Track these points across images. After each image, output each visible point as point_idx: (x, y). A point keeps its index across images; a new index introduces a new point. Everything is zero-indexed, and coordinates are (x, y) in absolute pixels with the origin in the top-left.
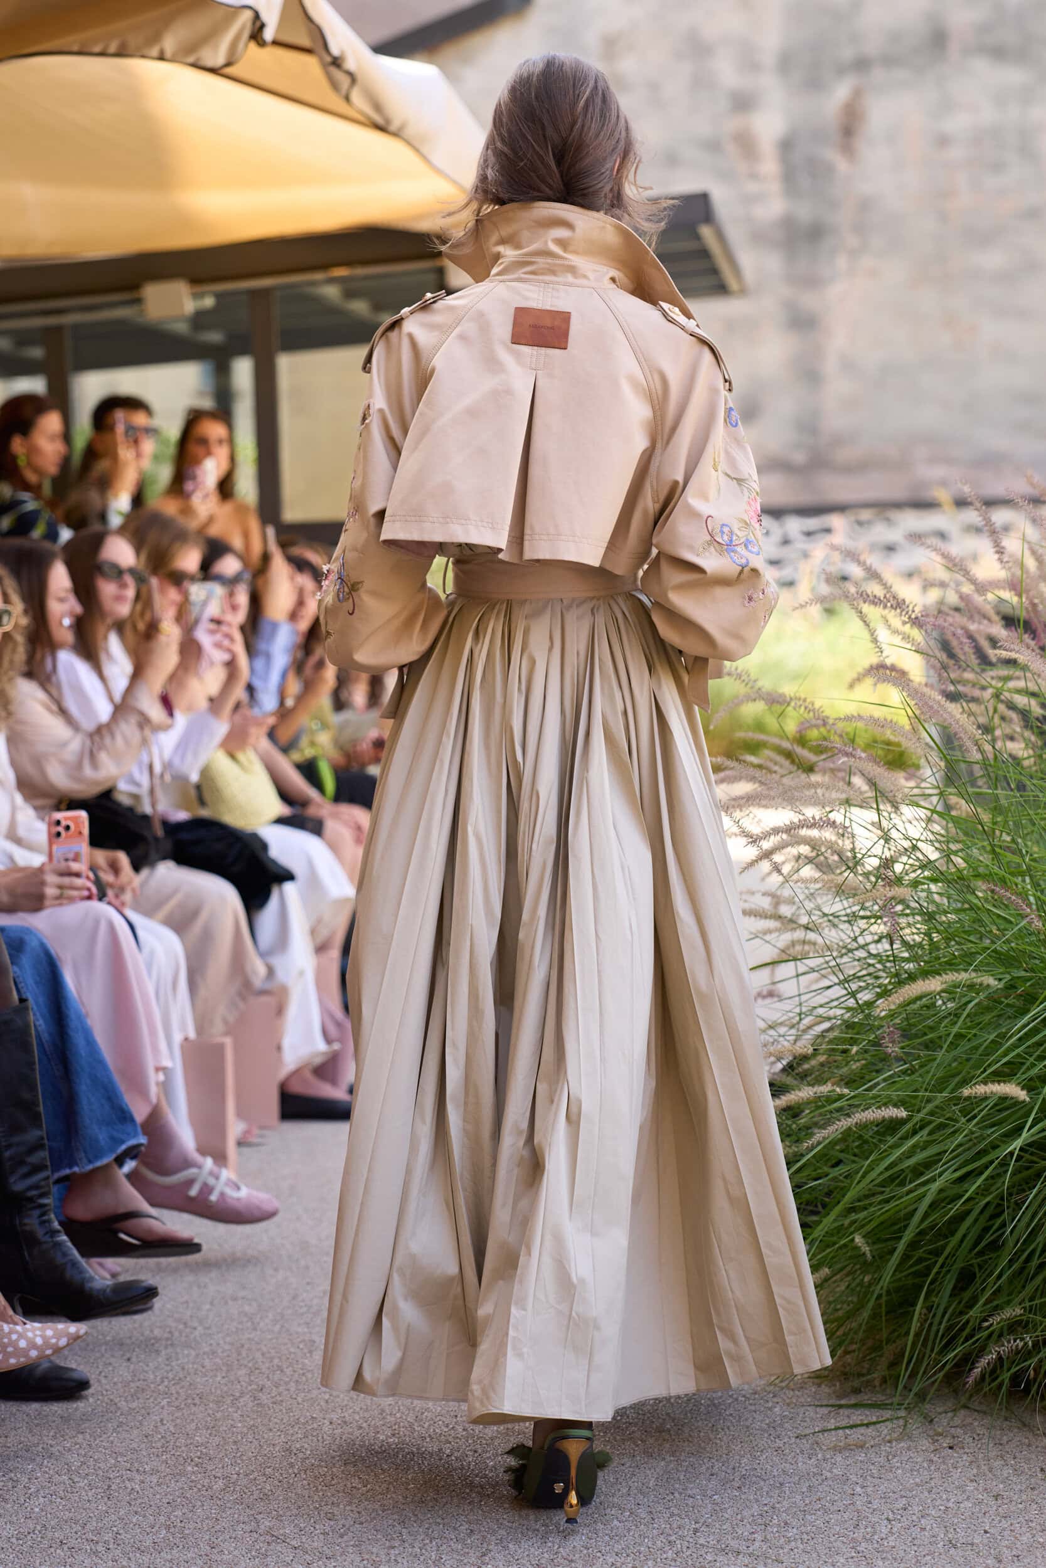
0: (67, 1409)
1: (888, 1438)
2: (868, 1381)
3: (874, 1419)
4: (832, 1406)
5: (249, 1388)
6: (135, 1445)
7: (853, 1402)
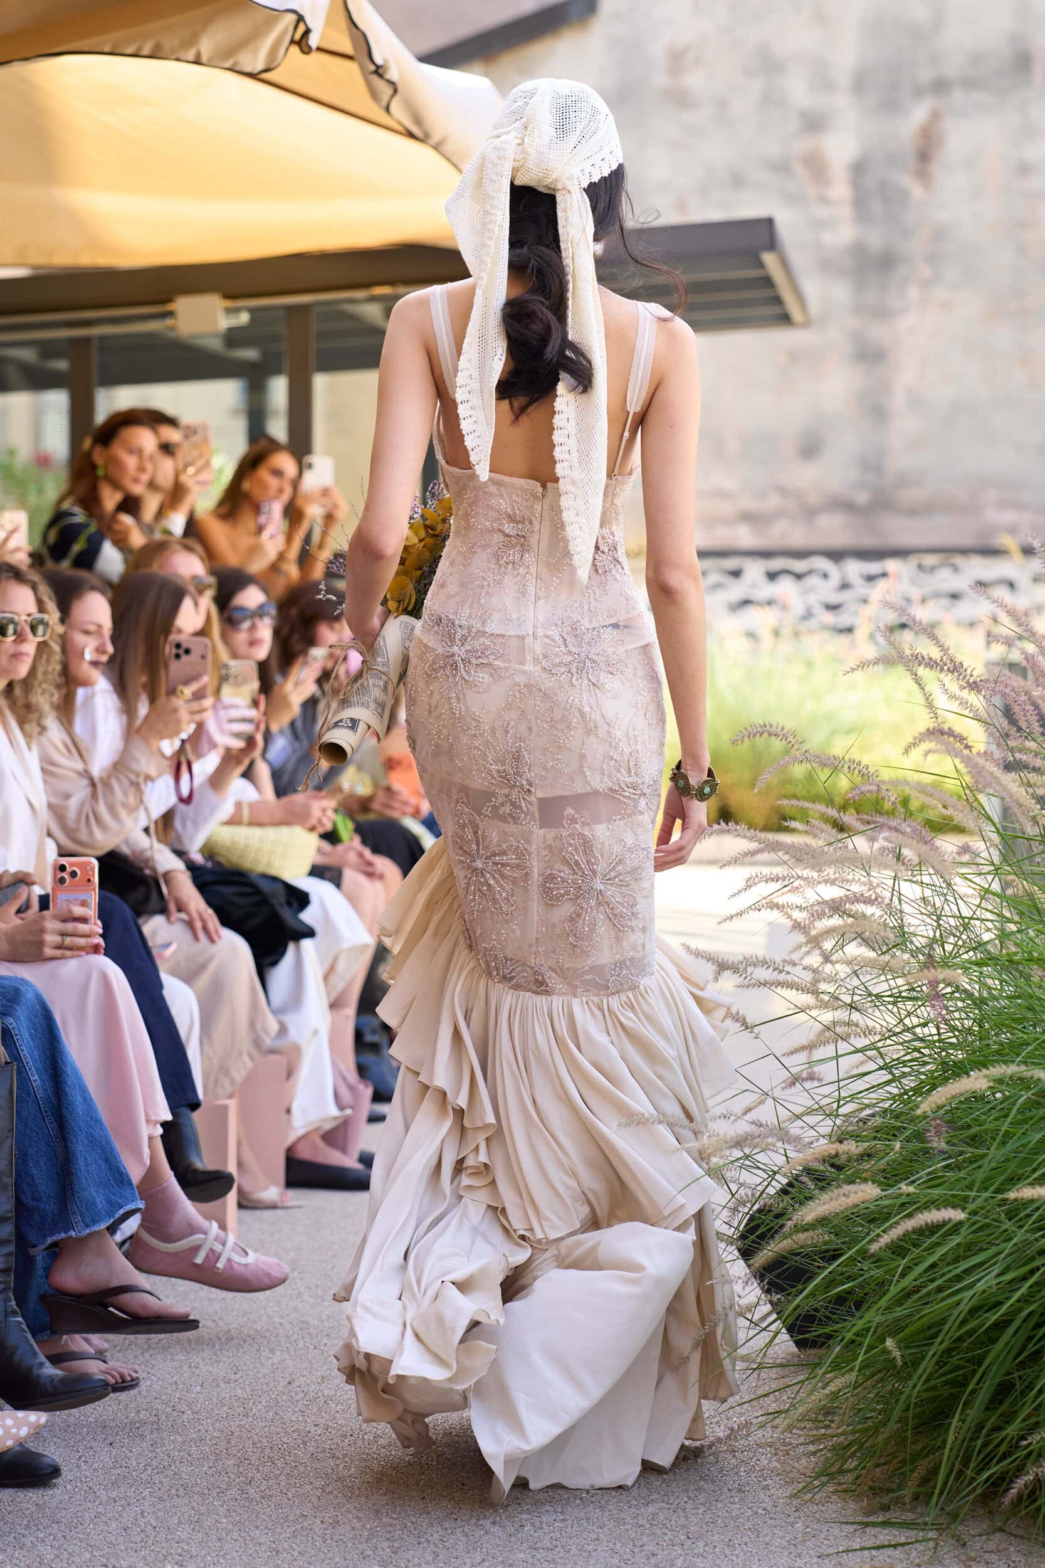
0: (43, 1496)
1: (917, 1561)
2: (898, 1498)
3: (903, 1540)
4: (859, 1523)
5: (238, 1480)
6: (113, 1538)
7: (880, 1520)
